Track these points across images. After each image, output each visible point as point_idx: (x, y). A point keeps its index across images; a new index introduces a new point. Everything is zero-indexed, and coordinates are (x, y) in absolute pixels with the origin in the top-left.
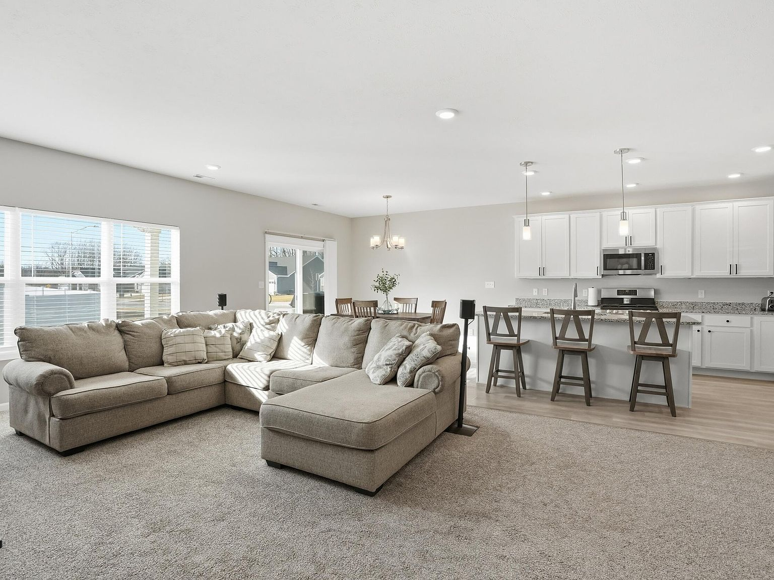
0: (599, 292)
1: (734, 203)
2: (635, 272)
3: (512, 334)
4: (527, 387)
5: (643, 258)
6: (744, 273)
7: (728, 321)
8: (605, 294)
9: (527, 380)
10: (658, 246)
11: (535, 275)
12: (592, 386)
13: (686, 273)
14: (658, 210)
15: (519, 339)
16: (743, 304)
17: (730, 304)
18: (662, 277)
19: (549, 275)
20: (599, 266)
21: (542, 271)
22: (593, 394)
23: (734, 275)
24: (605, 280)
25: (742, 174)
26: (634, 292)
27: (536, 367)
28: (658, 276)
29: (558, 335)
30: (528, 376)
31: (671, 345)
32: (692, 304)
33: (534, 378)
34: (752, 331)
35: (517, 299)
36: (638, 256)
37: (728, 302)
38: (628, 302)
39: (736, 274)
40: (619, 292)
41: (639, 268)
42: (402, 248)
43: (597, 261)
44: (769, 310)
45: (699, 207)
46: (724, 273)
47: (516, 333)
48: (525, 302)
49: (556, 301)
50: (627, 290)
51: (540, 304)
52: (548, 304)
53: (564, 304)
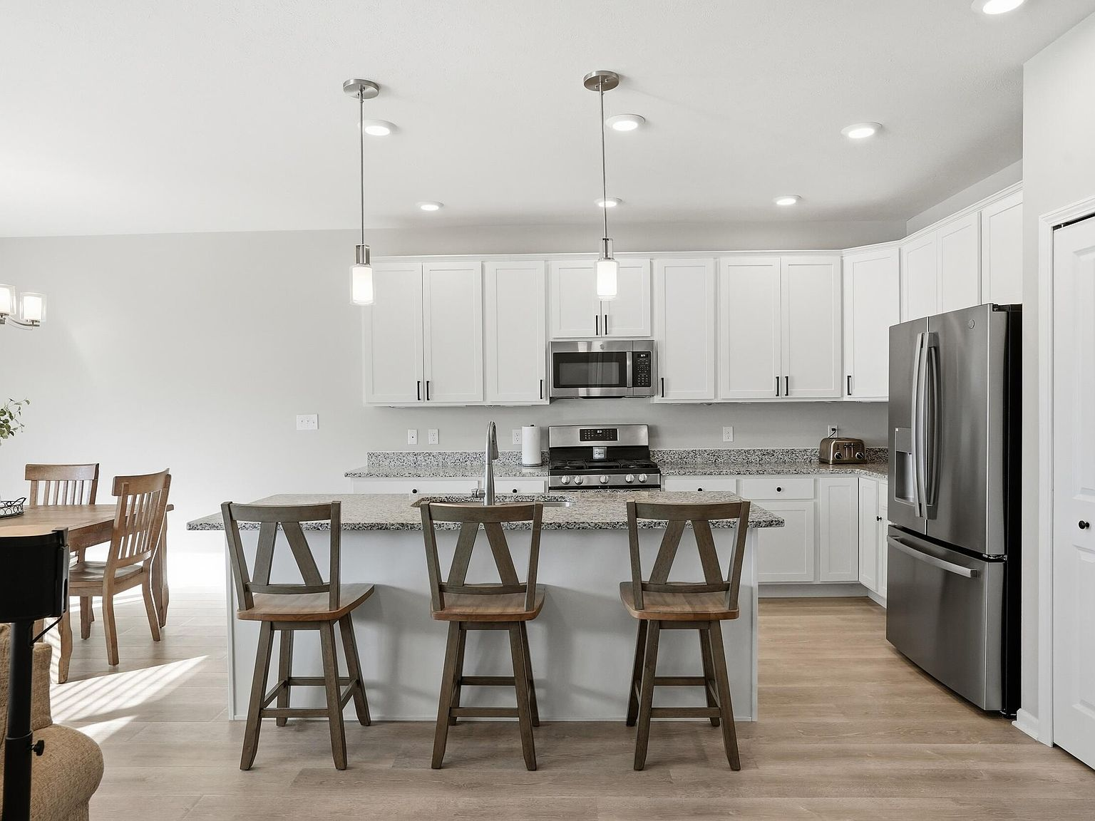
0: (544, 434)
1: (782, 257)
2: (615, 391)
3: (313, 585)
4: (374, 715)
5: (629, 363)
6: (800, 393)
7: (779, 489)
8: (556, 441)
9: (371, 695)
10: (655, 338)
11: (410, 398)
12: (539, 693)
13: (704, 394)
14: (655, 262)
15: (335, 599)
16: (793, 451)
17: (772, 453)
18: (663, 400)
19: (438, 398)
20: (544, 379)
21: (424, 389)
22: (542, 716)
23: (783, 399)
24: (557, 408)
25: (799, 198)
26: (610, 434)
27: (394, 657)
28: (657, 399)
29: (445, 579)
30: (374, 686)
31: (726, 587)
32: (713, 453)
33: (391, 688)
34: (815, 504)
35: (370, 455)
36: (620, 357)
37: (770, 448)
38: (602, 456)
39: (787, 395)
40: (584, 435)
41: (622, 383)
42: (34, 323)
43: (539, 368)
44: (835, 463)
45: (727, 260)
46: (766, 393)
47: (326, 579)
48: (388, 461)
49: (458, 456)
50: (599, 430)
51: (423, 464)
52: (440, 465)
53: (475, 463)
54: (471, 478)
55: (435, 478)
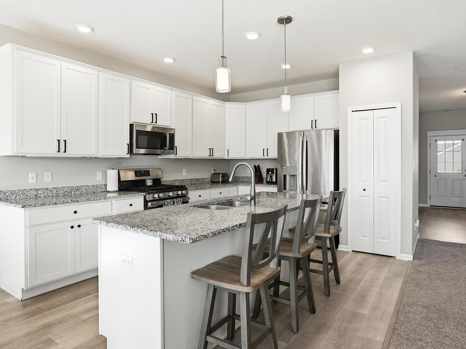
1: (211, 101)
5: (168, 138)
13: (188, 154)
14: (173, 92)
21: (62, 145)
26: (147, 173)
39: (212, 156)
40: (137, 174)
45: (196, 98)
48: (15, 195)
49: (66, 189)
50: (142, 171)
51: (42, 196)
52: (55, 195)
53: (77, 193)
54: (109, 200)
55: (88, 202)
